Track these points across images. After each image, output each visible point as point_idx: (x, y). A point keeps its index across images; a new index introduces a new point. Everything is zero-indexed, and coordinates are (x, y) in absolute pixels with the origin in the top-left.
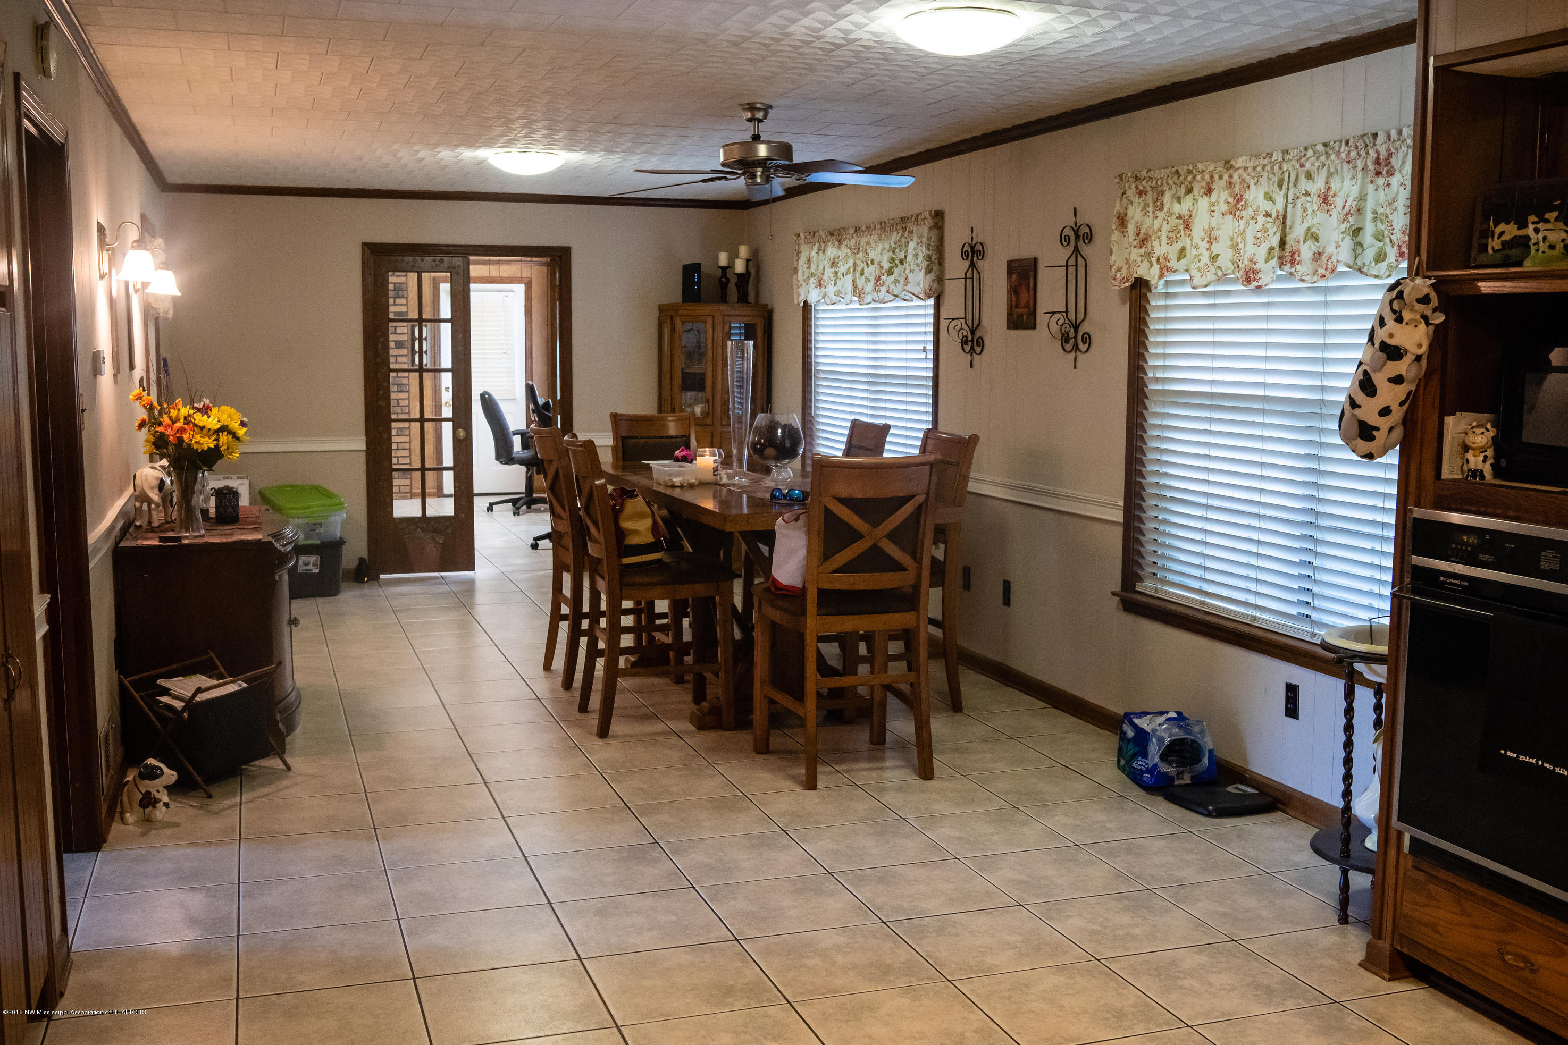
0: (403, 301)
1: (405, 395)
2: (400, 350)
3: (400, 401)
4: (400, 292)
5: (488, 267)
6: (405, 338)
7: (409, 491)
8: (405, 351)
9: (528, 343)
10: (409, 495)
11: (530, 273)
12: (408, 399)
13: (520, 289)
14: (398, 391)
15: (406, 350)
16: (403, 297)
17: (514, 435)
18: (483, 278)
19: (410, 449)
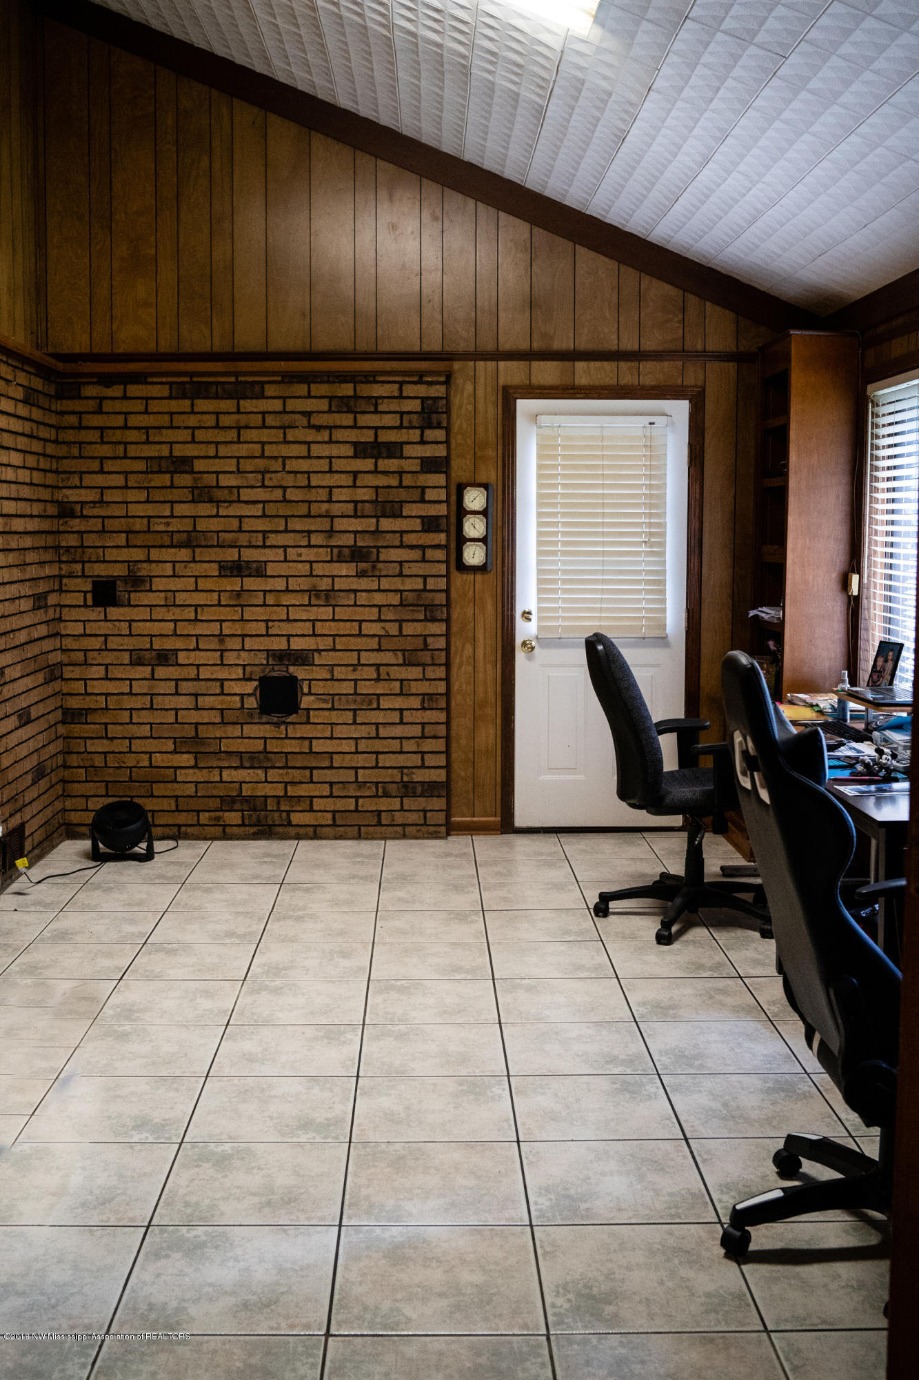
0: (440, 435)
1: (439, 628)
2: (432, 535)
3: (429, 640)
4: (434, 416)
5: (614, 364)
6: (442, 510)
7: (443, 821)
8: (441, 538)
9: (696, 524)
10: (443, 829)
11: (701, 377)
12: (448, 635)
13: (680, 409)
14: (426, 620)
15: (443, 536)
16: (439, 427)
17: (660, 733)
18: (603, 387)
19: (448, 738)
